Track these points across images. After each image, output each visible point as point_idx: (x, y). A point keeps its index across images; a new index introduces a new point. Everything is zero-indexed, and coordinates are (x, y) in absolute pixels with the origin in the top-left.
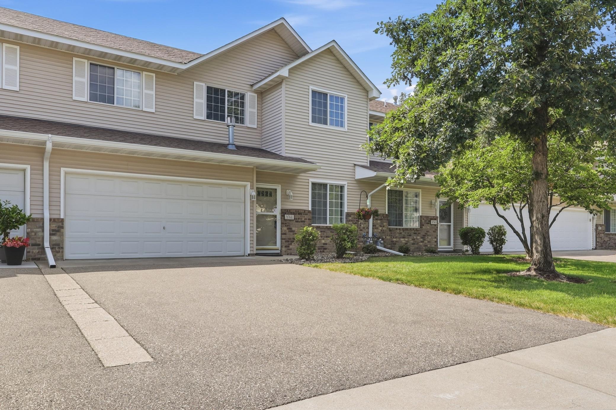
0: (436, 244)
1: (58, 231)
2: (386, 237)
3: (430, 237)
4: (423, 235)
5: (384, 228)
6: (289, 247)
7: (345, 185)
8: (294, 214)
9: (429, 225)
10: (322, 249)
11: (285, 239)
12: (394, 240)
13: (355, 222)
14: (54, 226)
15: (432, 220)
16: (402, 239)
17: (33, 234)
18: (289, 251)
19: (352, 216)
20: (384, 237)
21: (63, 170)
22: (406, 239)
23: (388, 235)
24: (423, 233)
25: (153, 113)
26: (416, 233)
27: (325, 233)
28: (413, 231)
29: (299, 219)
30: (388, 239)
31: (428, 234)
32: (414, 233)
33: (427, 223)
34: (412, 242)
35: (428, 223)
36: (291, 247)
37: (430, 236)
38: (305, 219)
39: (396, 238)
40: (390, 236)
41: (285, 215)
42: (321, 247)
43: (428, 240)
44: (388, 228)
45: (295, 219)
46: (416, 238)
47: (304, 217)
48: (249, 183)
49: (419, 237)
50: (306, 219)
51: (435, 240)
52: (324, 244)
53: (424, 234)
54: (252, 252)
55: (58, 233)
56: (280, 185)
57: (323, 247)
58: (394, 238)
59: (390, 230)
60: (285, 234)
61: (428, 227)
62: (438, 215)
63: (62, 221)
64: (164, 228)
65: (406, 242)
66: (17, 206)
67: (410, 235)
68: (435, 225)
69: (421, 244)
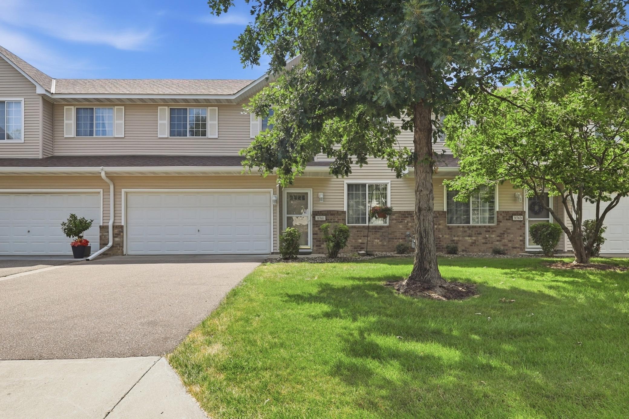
0: (522, 243)
1: (119, 234)
2: (443, 236)
3: (512, 236)
4: (501, 234)
5: (440, 227)
6: (320, 246)
7: (388, 183)
8: (326, 215)
9: (511, 221)
10: (358, 248)
11: (316, 239)
12: (456, 238)
13: (400, 220)
14: (116, 231)
15: (515, 215)
16: (467, 238)
17: (103, 237)
18: (321, 251)
19: (397, 215)
20: (441, 236)
21: (123, 191)
22: (474, 238)
23: (446, 234)
24: (499, 231)
25: (217, 139)
26: (489, 231)
27: (362, 233)
28: (485, 229)
29: (331, 219)
30: (445, 238)
31: (509, 231)
32: (486, 231)
33: (507, 219)
34: (483, 241)
35: (509, 219)
36: (322, 246)
37: (512, 233)
38: (338, 220)
39: (458, 236)
40: (449, 234)
41: (316, 217)
42: (358, 246)
43: (509, 238)
44: (446, 226)
45: (326, 219)
46: (489, 237)
47: (338, 217)
48: (272, 190)
49: (493, 236)
50: (340, 220)
51: (521, 238)
52: (362, 243)
53: (502, 232)
54: (275, 251)
55: (119, 236)
56: (311, 189)
57: (360, 246)
58: (454, 236)
59: (449, 228)
60: (316, 234)
61: (509, 224)
62: (526, 209)
63: (122, 227)
64: (199, 231)
65: (474, 241)
66: (84, 218)
67: (480, 234)
68: (521, 221)
69: (497, 243)
